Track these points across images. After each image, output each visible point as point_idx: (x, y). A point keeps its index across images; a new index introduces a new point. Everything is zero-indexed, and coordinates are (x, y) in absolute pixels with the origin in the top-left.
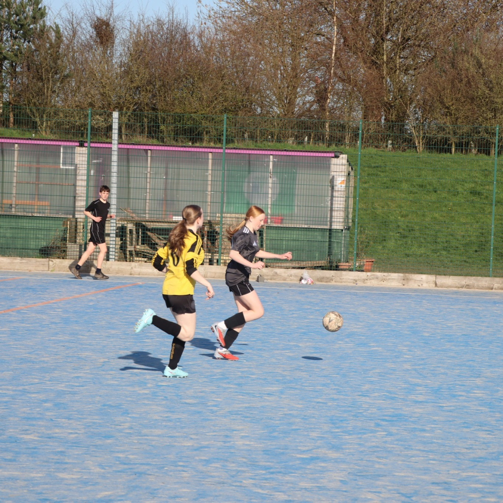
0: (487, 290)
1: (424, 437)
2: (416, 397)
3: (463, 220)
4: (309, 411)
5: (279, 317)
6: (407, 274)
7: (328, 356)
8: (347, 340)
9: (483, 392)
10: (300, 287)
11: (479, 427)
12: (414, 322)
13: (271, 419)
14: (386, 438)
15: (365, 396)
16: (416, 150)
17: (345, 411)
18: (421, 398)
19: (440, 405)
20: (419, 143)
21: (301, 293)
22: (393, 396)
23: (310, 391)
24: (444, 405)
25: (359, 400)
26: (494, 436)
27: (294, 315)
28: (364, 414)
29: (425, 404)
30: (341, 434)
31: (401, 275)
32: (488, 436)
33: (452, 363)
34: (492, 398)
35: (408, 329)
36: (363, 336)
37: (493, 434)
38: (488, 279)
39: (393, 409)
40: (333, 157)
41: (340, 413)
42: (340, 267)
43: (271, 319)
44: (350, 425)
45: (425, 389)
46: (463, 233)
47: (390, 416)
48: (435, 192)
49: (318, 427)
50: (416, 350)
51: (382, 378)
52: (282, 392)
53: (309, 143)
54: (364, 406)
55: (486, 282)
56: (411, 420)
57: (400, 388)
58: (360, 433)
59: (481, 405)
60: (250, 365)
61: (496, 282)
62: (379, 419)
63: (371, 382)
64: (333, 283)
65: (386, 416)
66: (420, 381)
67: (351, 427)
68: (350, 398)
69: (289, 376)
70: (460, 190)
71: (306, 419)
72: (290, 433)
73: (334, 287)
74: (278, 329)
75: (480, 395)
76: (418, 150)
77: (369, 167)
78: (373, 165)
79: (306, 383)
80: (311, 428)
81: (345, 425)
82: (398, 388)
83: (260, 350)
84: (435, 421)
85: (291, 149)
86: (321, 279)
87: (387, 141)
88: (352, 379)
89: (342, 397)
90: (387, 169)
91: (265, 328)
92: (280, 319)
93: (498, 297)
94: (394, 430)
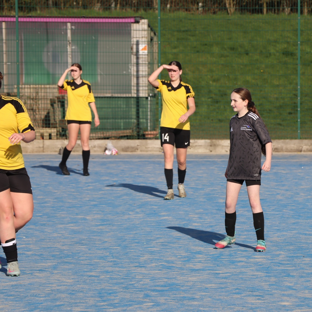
0: (296, 153)
1: (191, 306)
2: (194, 265)
3: (276, 82)
4: (78, 286)
5: (73, 190)
6: (214, 141)
7: (114, 228)
8: (138, 210)
9: (264, 256)
10: (103, 158)
11: (251, 293)
12: (212, 189)
13: (36, 296)
14: (151, 309)
15: (141, 267)
16: (227, 12)
17: (116, 284)
18: (199, 266)
19: (217, 272)
20: (230, 4)
21: (103, 164)
22: (171, 265)
23: (85, 264)
24: (220, 272)
25: (134, 271)
26: (263, 301)
27: (89, 188)
28: (136, 285)
29: (202, 272)
30: (106, 307)
31: (208, 141)
32: (257, 301)
33: (240, 229)
34: (271, 263)
35: (204, 196)
36: (156, 205)
37: (262, 299)
38: (297, 141)
39: (167, 278)
40: (132, 23)
41: (111, 285)
42: (147, 136)
43: (64, 192)
44: (118, 298)
45: (205, 256)
46: (276, 96)
47: (162, 286)
48: (247, 54)
49: (84, 301)
50: (206, 218)
51: (164, 247)
52: (55, 268)
53: (116, 8)
54: (137, 277)
55: (294, 144)
56: (183, 289)
57: (180, 257)
58: (126, 305)
59: (257, 270)
60: (29, 241)
61: (305, 144)
62: (149, 290)
63: (152, 253)
64: (138, 152)
65: (158, 286)
66: (203, 248)
67: (119, 299)
68: (125, 269)
69: (67, 250)
70: (272, 51)
71: (73, 294)
72: (52, 309)
73: (139, 157)
74: (69, 202)
75: (260, 260)
76: (229, 11)
77: (179, 31)
78: (183, 29)
79: (83, 257)
80: (76, 303)
81: (113, 298)
82: (178, 257)
83: (44, 225)
84: (207, 288)
85: (97, 16)
86: (126, 149)
87: (198, 4)
88: (132, 251)
89: (117, 269)
90: (197, 32)
91: (55, 202)
92: (74, 192)
93: (306, 159)
94: (162, 300)
